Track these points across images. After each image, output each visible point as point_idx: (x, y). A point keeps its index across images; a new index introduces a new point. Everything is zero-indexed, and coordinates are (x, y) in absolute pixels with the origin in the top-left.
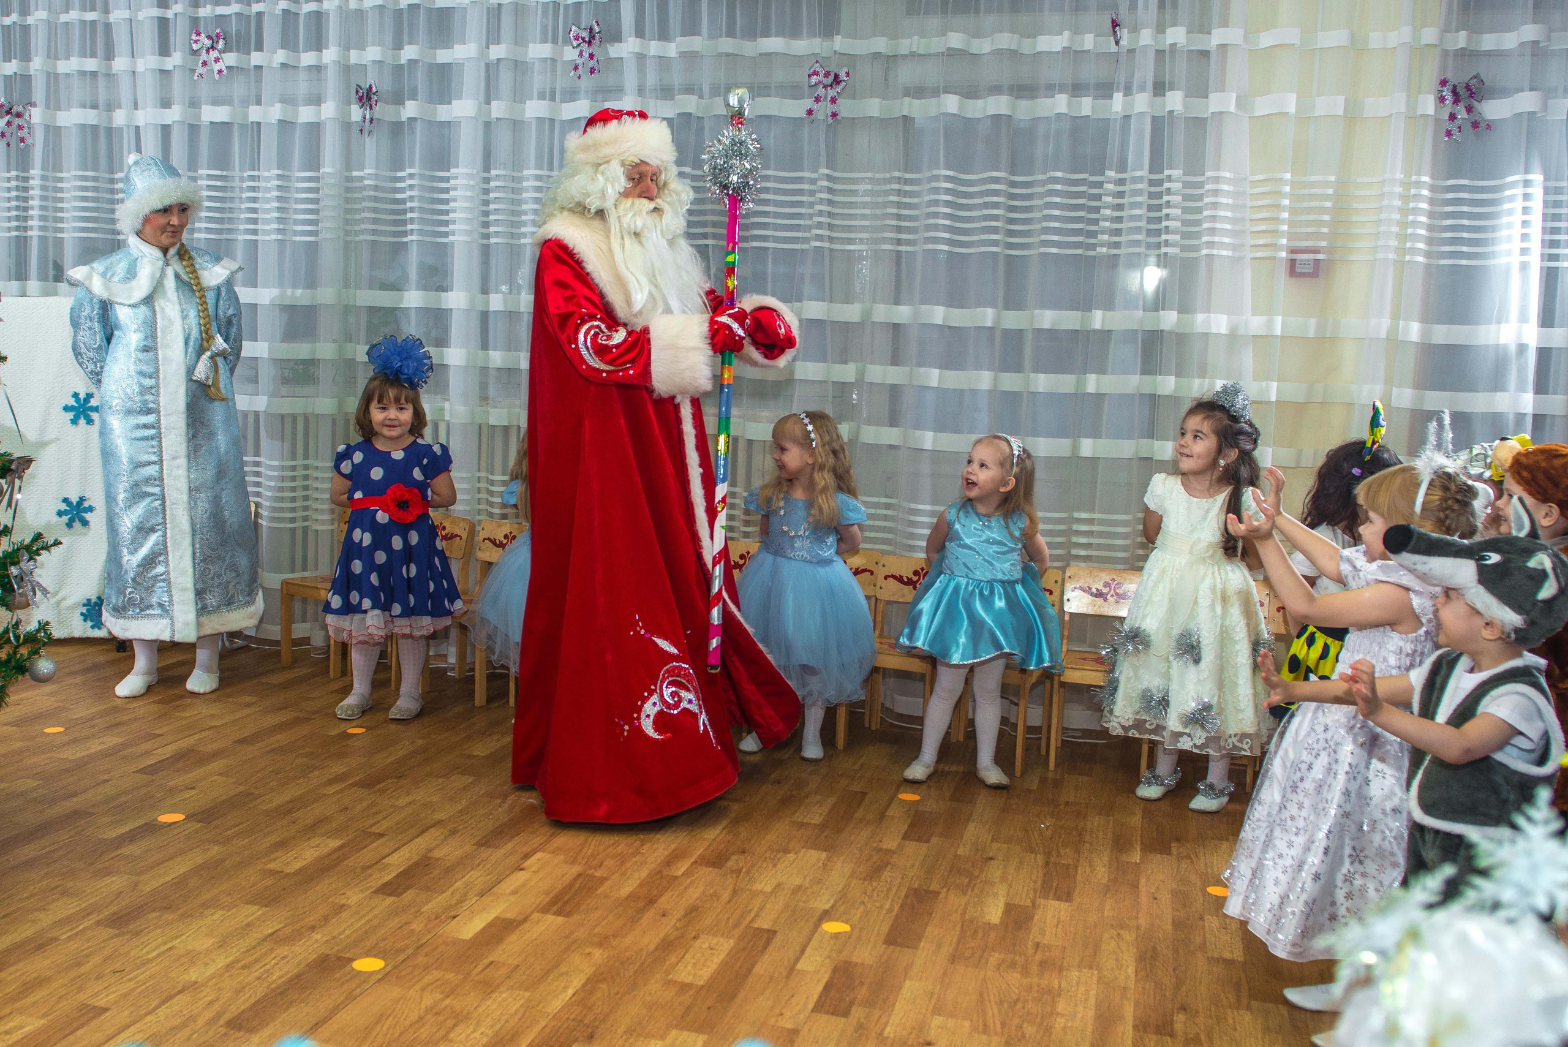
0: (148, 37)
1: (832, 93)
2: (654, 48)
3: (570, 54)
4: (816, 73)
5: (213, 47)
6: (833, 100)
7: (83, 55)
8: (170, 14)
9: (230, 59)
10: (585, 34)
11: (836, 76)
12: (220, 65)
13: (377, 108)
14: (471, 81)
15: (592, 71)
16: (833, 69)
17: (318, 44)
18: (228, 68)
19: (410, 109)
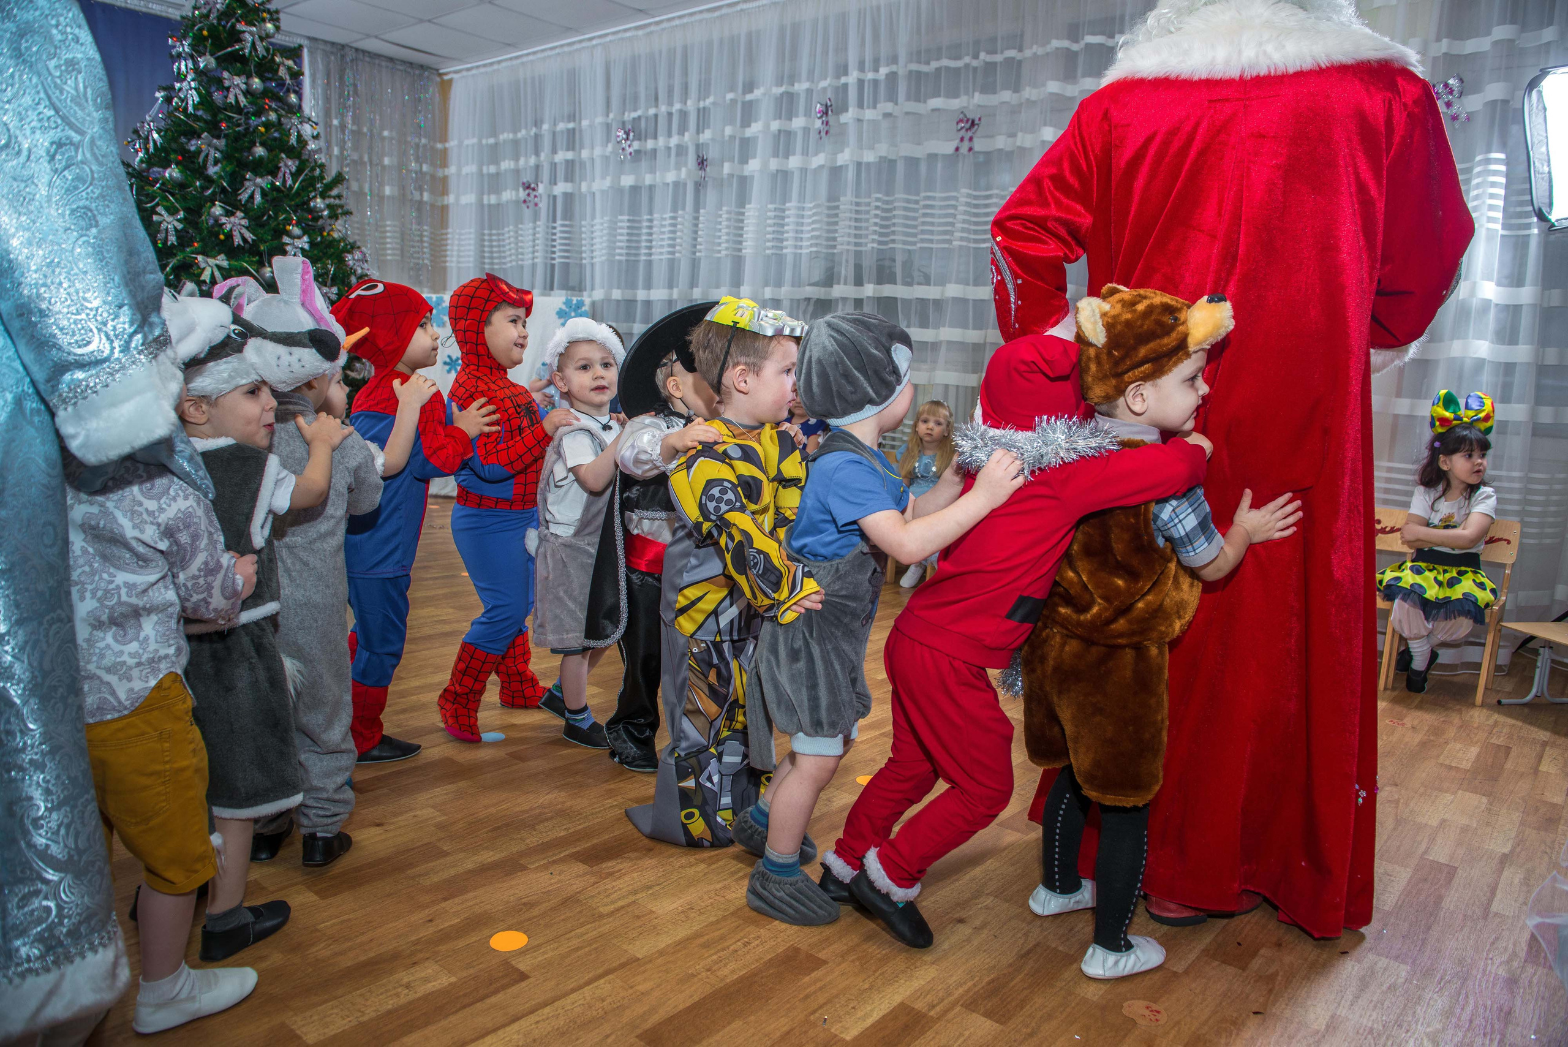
0: (599, 136)
1: (970, 134)
2: (869, 114)
3: (818, 124)
4: (961, 121)
5: (627, 139)
6: (971, 139)
7: (568, 149)
8: (609, 121)
9: (636, 145)
10: (823, 108)
11: (973, 122)
12: (631, 150)
13: (708, 169)
14: (762, 147)
15: (827, 133)
16: (970, 116)
17: (682, 131)
18: (636, 151)
19: (727, 168)
